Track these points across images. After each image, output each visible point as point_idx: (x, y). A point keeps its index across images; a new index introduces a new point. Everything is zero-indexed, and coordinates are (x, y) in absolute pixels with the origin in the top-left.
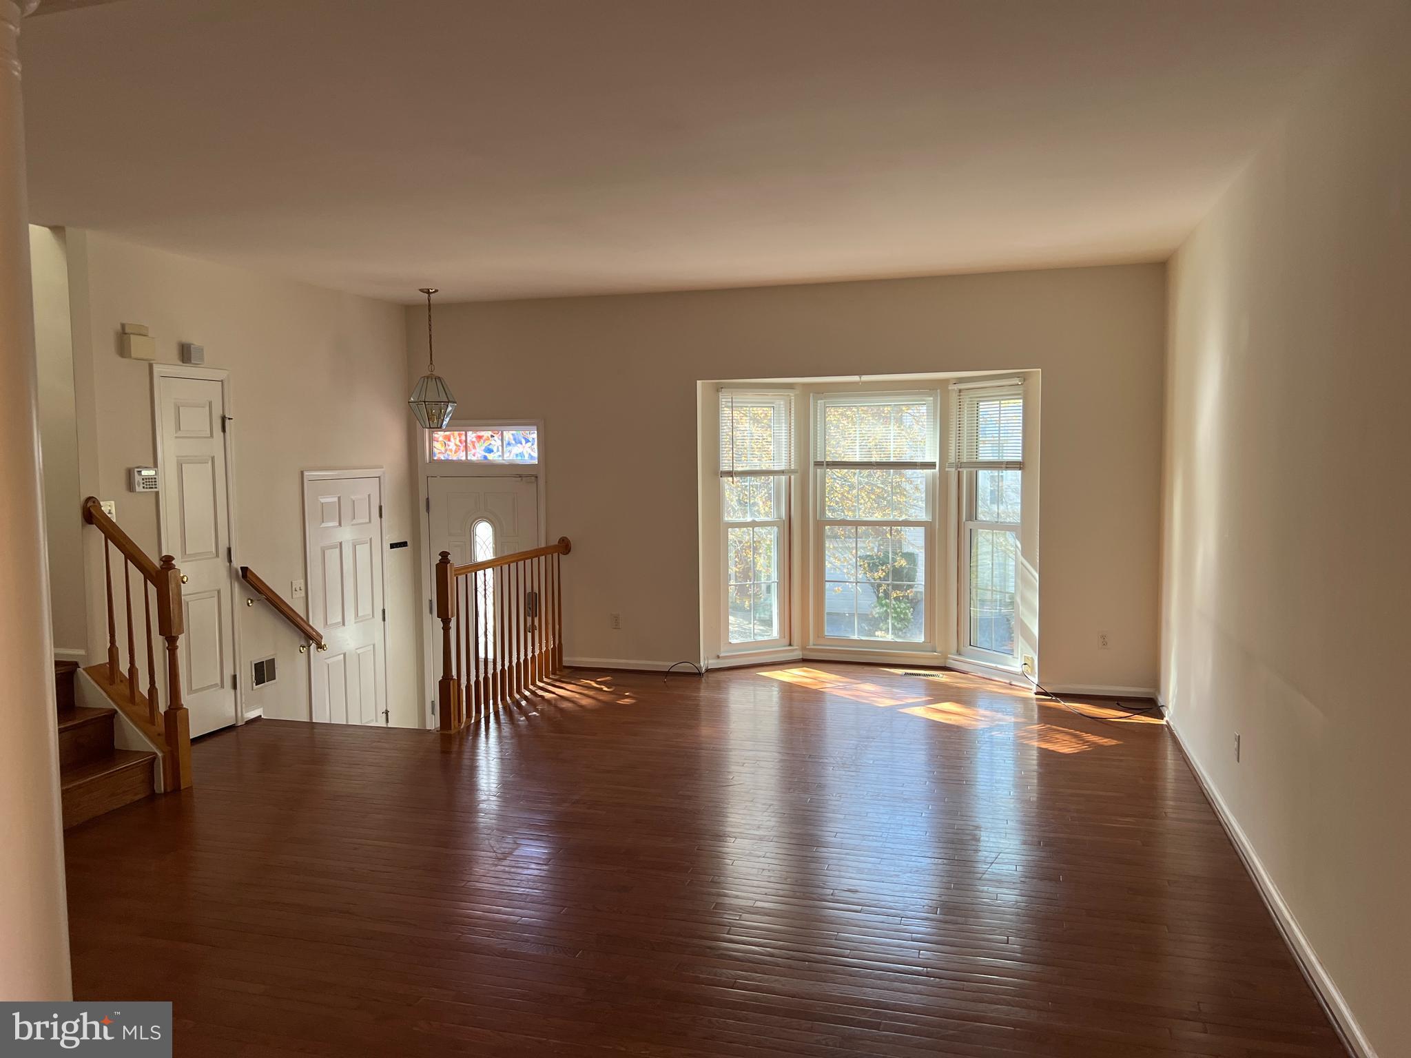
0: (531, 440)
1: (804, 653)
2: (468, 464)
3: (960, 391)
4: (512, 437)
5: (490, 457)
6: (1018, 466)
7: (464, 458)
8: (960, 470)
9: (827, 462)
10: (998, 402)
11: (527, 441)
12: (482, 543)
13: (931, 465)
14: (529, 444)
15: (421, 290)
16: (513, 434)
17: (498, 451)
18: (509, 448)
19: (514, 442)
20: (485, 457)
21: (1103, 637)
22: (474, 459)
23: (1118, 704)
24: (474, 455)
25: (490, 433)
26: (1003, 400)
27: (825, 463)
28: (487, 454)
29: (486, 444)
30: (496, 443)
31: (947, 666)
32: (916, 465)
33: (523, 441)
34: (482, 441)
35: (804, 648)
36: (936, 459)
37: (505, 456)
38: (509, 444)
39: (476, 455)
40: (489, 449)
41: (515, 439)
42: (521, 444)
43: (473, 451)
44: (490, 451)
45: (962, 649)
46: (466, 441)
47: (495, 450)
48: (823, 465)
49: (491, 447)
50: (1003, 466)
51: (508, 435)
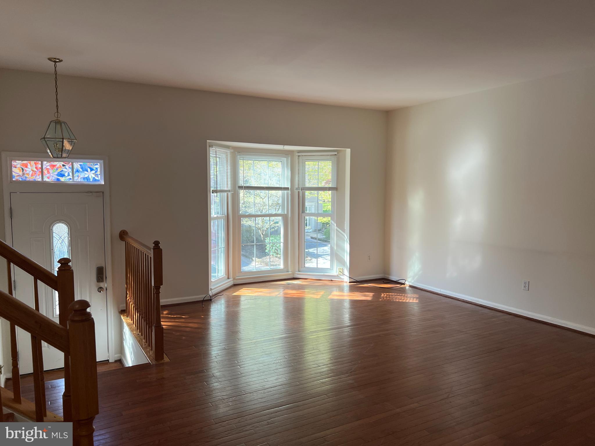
0: (94, 169)
1: (234, 281)
2: (43, 184)
3: (299, 156)
4: (80, 166)
5: (62, 179)
6: (335, 189)
7: (40, 180)
8: (303, 191)
9: (244, 186)
10: (317, 162)
11: (92, 170)
12: (58, 237)
13: (287, 189)
14: (94, 172)
15: (50, 59)
16: (80, 165)
17: (69, 175)
18: (77, 174)
19: (81, 170)
20: (58, 179)
21: (369, 257)
22: (47, 180)
23: (383, 282)
24: (48, 178)
25: (63, 163)
26: (319, 161)
27: (244, 187)
28: (59, 177)
29: (59, 170)
30: (67, 170)
31: (294, 277)
32: (282, 189)
33: (89, 170)
34: (55, 168)
35: (234, 279)
36: (289, 186)
37: (75, 179)
38: (78, 171)
39: (50, 177)
40: (61, 174)
41: (82, 168)
42: (87, 171)
43: (48, 175)
44: (63, 176)
45: (301, 269)
46: (42, 168)
47: (66, 174)
48: (243, 188)
49: (62, 173)
50: (327, 189)
51: (77, 165)
